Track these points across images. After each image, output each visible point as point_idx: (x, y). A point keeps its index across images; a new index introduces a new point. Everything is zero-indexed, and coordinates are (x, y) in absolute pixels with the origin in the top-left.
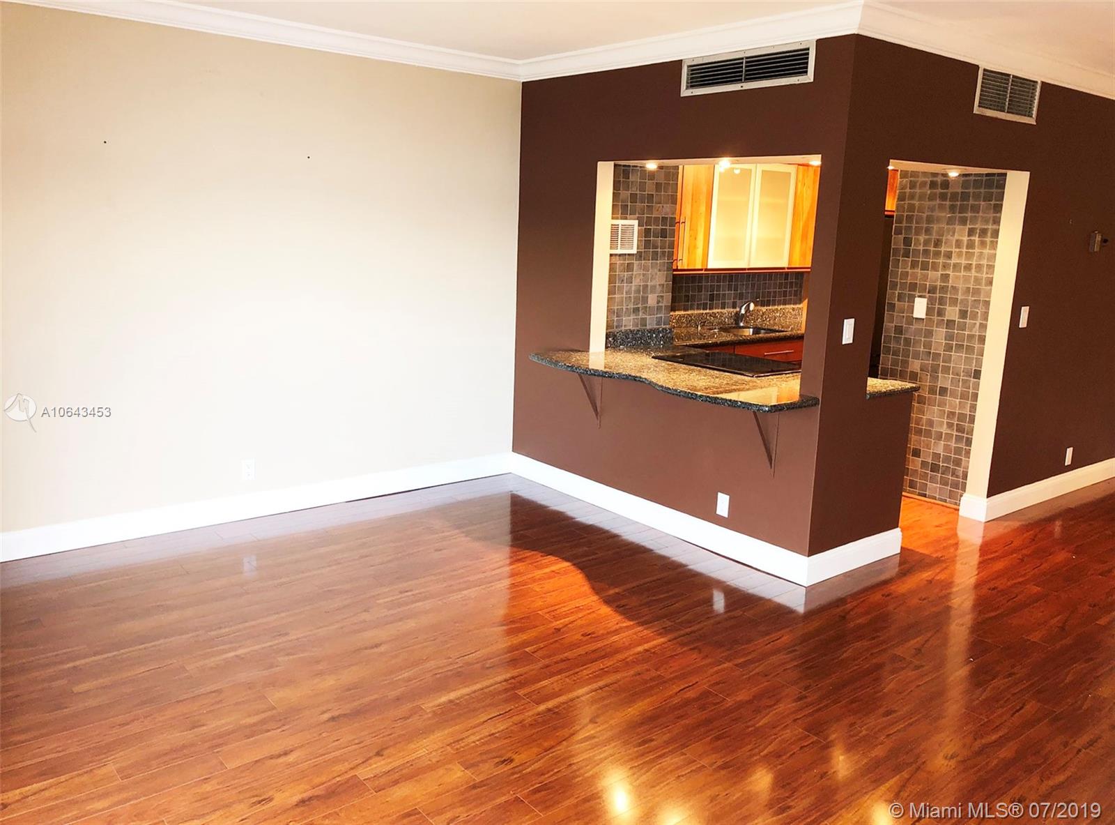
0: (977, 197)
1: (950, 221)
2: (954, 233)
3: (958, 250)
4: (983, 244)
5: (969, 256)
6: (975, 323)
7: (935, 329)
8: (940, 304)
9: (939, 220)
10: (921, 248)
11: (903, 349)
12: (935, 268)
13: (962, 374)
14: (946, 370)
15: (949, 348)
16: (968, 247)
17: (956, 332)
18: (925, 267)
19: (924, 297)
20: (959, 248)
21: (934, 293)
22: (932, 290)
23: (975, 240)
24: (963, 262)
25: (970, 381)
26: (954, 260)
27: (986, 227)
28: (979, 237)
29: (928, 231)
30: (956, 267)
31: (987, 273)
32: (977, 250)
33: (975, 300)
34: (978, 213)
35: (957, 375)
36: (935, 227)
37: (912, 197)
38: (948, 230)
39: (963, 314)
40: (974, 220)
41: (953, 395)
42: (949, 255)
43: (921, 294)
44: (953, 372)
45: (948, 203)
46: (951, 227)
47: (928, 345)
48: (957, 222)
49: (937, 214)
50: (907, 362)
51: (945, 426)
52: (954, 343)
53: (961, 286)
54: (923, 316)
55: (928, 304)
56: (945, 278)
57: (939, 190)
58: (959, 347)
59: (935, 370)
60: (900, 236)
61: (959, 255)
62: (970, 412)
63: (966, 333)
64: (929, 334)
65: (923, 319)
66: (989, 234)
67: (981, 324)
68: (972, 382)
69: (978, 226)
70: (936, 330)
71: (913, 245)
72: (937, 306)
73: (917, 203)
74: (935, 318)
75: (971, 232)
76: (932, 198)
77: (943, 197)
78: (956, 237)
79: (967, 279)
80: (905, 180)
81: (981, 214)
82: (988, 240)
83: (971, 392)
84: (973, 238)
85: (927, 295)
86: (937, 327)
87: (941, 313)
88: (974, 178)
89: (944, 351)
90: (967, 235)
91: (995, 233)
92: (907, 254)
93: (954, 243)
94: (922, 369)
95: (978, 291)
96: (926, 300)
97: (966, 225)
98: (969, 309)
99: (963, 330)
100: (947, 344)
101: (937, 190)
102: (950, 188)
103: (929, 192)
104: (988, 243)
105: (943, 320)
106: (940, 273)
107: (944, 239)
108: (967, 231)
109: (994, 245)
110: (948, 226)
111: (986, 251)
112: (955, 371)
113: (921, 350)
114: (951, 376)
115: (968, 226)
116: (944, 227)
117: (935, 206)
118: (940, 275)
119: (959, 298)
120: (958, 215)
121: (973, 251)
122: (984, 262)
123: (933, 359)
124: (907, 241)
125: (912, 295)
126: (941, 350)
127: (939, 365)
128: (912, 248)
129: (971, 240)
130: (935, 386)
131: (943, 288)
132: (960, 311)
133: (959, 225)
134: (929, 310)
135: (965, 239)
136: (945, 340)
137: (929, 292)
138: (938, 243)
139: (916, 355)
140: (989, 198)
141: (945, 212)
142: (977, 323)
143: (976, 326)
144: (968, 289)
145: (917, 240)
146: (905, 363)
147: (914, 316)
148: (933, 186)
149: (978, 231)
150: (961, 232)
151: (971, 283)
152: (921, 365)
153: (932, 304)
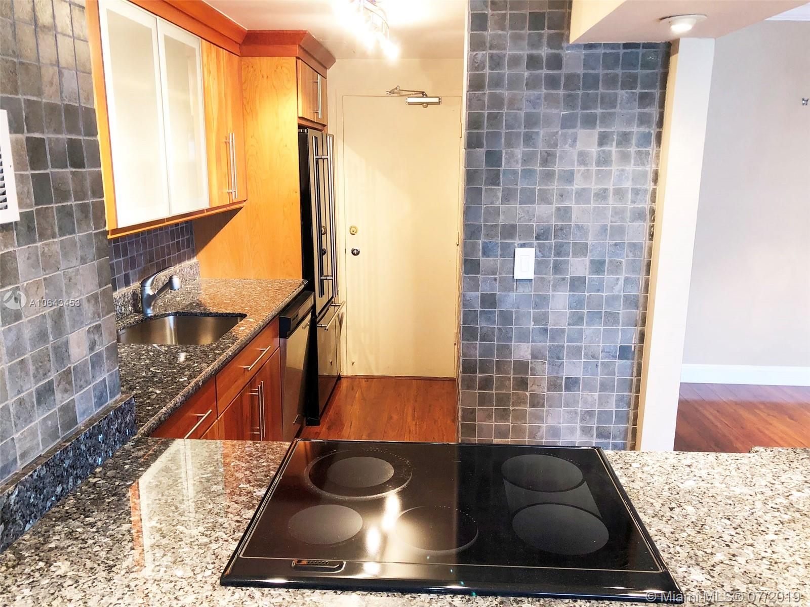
0: (611, 81)
1: (568, 123)
2: (575, 141)
3: (582, 168)
4: (625, 157)
5: (603, 176)
6: (618, 279)
7: (551, 293)
8: (558, 254)
9: (548, 121)
10: (519, 167)
11: (499, 329)
12: (545, 198)
13: (601, 355)
14: (576, 352)
15: (577, 319)
16: (598, 163)
17: (587, 294)
18: (528, 197)
19: (531, 246)
20: (586, 165)
21: (547, 239)
22: (542, 235)
23: (610, 152)
24: (594, 187)
25: (614, 363)
26: (578, 184)
27: (628, 130)
28: (617, 146)
29: (529, 139)
30: (582, 195)
31: (633, 202)
32: (614, 168)
33: (616, 245)
34: (615, 107)
35: (593, 357)
36: (542, 132)
37: (497, 82)
38: (565, 136)
39: (598, 266)
40: (606, 119)
41: (590, 387)
42: (569, 177)
43: (523, 242)
44: (586, 355)
45: (561, 92)
46: (571, 131)
47: (542, 319)
48: (579, 123)
49: (543, 110)
50: (508, 348)
51: (578, 432)
52: (585, 311)
53: (593, 226)
54: (530, 275)
55: (536, 256)
56: (564, 213)
57: (544, 71)
58: (595, 316)
59: (556, 354)
60: (478, 150)
61: (586, 176)
62: (616, 407)
63: (604, 294)
64: (542, 301)
65: (530, 280)
66: (634, 141)
67: (626, 279)
68: (617, 364)
69: (616, 128)
70: (553, 295)
71: (503, 164)
72: (552, 259)
73: (506, 93)
74: (550, 277)
75: (603, 139)
76: (532, 84)
77: (552, 82)
78: (580, 146)
79: (600, 213)
80: (480, 54)
81: (618, 110)
82: (633, 149)
83: (616, 378)
84: (606, 148)
85: (535, 242)
86: (554, 291)
87: (558, 268)
88: (603, 51)
89: (569, 325)
90: (597, 143)
91: (645, 139)
92: (494, 179)
93: (576, 158)
94: (534, 356)
95: (620, 231)
96: (533, 250)
97: (594, 127)
98: (607, 259)
99: (598, 290)
100: (573, 314)
101: (540, 71)
102: (564, 66)
103: (526, 74)
104: (633, 155)
105: (564, 279)
106: (555, 205)
107: (558, 151)
108: (597, 136)
109: (642, 157)
110: (565, 131)
111: (630, 168)
112: (590, 353)
113: (531, 327)
114: (583, 360)
115: (599, 129)
116: (557, 132)
117: (539, 98)
118: (554, 209)
119: (590, 243)
120: (579, 112)
121: (608, 168)
122: (628, 185)
123: (553, 339)
124: (493, 158)
125: (509, 245)
126: (564, 324)
127: (563, 346)
128: (502, 169)
129: (604, 152)
130: (557, 378)
131: (561, 229)
132: (592, 262)
133: (581, 128)
134: (540, 265)
135: (594, 150)
136: (570, 308)
137: (537, 238)
138: (548, 158)
139: (524, 337)
140: (630, 82)
141: (557, 108)
142: (622, 278)
143: (619, 284)
144: (604, 229)
145: (511, 156)
146: (505, 349)
147: (516, 277)
148: (533, 62)
149: (615, 137)
150: (587, 140)
151: (606, 218)
152: (532, 350)
153: (544, 256)
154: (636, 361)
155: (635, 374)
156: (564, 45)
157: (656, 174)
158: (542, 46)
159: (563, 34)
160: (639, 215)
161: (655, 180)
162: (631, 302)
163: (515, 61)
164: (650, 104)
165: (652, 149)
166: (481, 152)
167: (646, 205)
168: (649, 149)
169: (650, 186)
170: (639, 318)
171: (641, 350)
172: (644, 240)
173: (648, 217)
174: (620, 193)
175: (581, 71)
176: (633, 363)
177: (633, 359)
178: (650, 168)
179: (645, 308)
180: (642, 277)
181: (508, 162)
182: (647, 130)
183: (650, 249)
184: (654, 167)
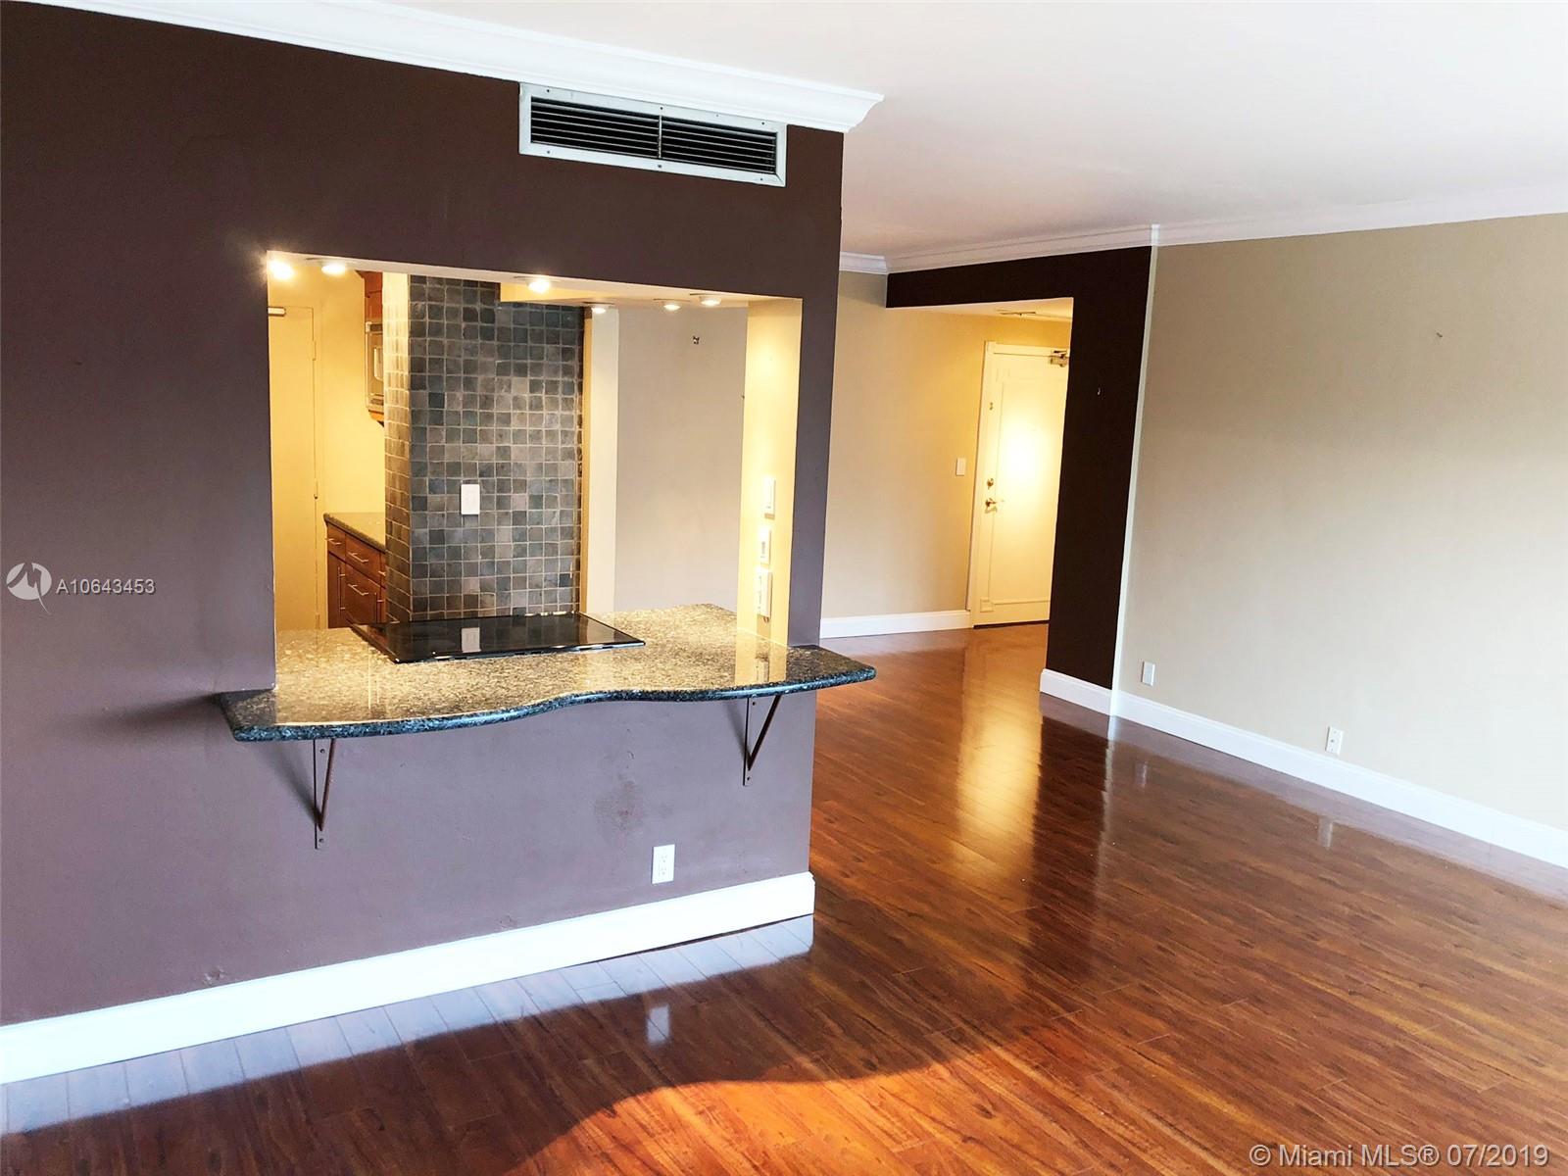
0: (538, 337)
1: (502, 370)
2: (510, 387)
3: (518, 412)
5: (536, 419)
6: (554, 512)
7: (496, 527)
8: (501, 490)
9: (485, 368)
10: (460, 409)
11: (449, 565)
12: (485, 438)
13: (543, 584)
14: (521, 583)
15: (521, 552)
16: (531, 408)
17: (528, 527)
18: (471, 436)
19: (475, 482)
20: (520, 408)
21: (489, 476)
22: (486, 471)
23: (540, 398)
24: (529, 428)
25: (556, 590)
26: (514, 426)
27: (554, 379)
28: (546, 393)
29: (469, 384)
30: (518, 436)
31: (563, 443)
32: (545, 412)
33: (551, 481)
34: (542, 359)
35: (537, 586)
36: (480, 378)
37: (437, 330)
38: (501, 382)
39: (536, 501)
40: (537, 369)
42: (506, 419)
43: (468, 479)
44: (530, 584)
45: (495, 343)
46: (505, 378)
47: (489, 552)
48: (512, 372)
49: (481, 358)
50: (459, 583)
52: (528, 543)
53: (529, 464)
54: (477, 511)
55: (481, 492)
56: (504, 452)
57: (479, 324)
58: (536, 549)
59: (504, 584)
60: (421, 391)
61: (522, 418)
63: (543, 527)
64: (488, 535)
65: (476, 516)
66: (560, 390)
67: (562, 512)
69: (544, 377)
70: (498, 529)
71: (446, 405)
72: (496, 494)
73: (446, 341)
74: (495, 512)
75: (534, 387)
76: (469, 334)
77: (487, 335)
78: (514, 392)
79: (534, 452)
80: (420, 304)
81: (545, 361)
82: (560, 396)
83: (559, 605)
84: (537, 394)
85: (479, 479)
86: (498, 525)
87: (502, 503)
89: (514, 557)
90: (529, 390)
91: (569, 388)
92: (437, 419)
93: (511, 402)
94: (483, 589)
95: (554, 468)
96: (478, 486)
97: (525, 375)
98: (544, 495)
99: (538, 524)
100: (517, 546)
101: (475, 324)
102: (496, 321)
103: (463, 325)
104: (560, 402)
105: (507, 513)
106: (494, 445)
107: (496, 395)
108: (528, 384)
109: (568, 403)
110: (499, 377)
111: (559, 412)
112: (534, 583)
113: (479, 561)
114: (528, 590)
115: (529, 378)
116: (494, 379)
117: (475, 346)
118: (495, 449)
119: (528, 479)
120: (512, 361)
121: (540, 412)
122: (558, 427)
123: (500, 571)
124: (436, 400)
125: (455, 482)
126: (509, 557)
127: (509, 578)
128: (445, 410)
129: (535, 397)
130: (506, 609)
131: (503, 467)
132: (531, 497)
133: (516, 376)
134: (484, 500)
135: (527, 395)
136: (514, 540)
137: (481, 475)
138: (487, 402)
139: (473, 570)
140: (553, 339)
141: (493, 356)
142: (558, 511)
143: (556, 517)
144: (539, 467)
145: (452, 398)
146: (455, 585)
147: (463, 513)
148: (470, 315)
149: (544, 385)
150: (520, 387)
151: (541, 456)
152: (481, 583)
153: (488, 492)
154: (574, 588)
155: (574, 600)
156: (496, 302)
157: (580, 417)
158: (477, 301)
159: (494, 293)
160: (568, 454)
161: (580, 424)
162: (567, 533)
163: (453, 313)
164: (571, 358)
165: (575, 396)
166: (424, 393)
167: (575, 446)
168: (573, 396)
169: (576, 429)
170: (575, 547)
171: (578, 577)
172: (574, 476)
173: (576, 455)
174: (551, 434)
175: (511, 326)
176: (572, 590)
177: (572, 586)
178: (575, 413)
179: (580, 538)
180: (575, 510)
181: (449, 405)
182: (570, 380)
183: (580, 484)
184: (578, 412)
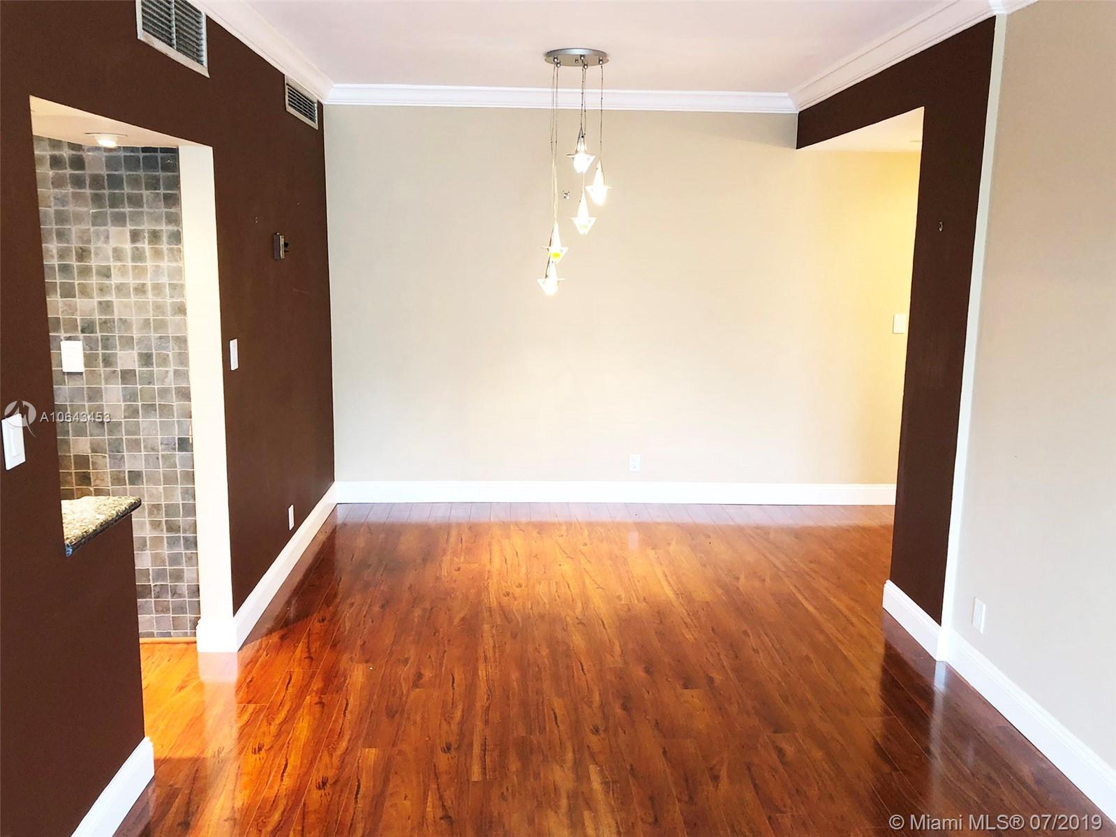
0: (135, 182)
1: (98, 220)
2: (107, 237)
3: (119, 264)
4: (157, 254)
5: (139, 272)
6: (167, 372)
7: (103, 386)
8: (105, 347)
9: (79, 218)
10: (56, 262)
12: (85, 292)
13: (160, 447)
14: (135, 445)
15: (134, 412)
16: (134, 259)
17: (139, 387)
18: (68, 291)
19: (75, 339)
20: (121, 261)
21: (92, 333)
22: (88, 328)
23: (143, 248)
24: (131, 281)
25: (175, 455)
26: (115, 280)
27: (157, 228)
28: (150, 242)
29: (61, 235)
30: (120, 288)
31: (171, 296)
32: (149, 264)
33: (161, 338)
34: (142, 206)
35: (153, 449)
36: (74, 229)
38: (97, 234)
39: (146, 359)
40: (136, 218)
41: (153, 479)
42: (106, 273)
43: (68, 335)
44: (145, 447)
45: (88, 191)
46: (102, 228)
48: (109, 221)
49: (71, 208)
50: (67, 442)
51: (148, 526)
52: (140, 404)
53: (135, 318)
54: (81, 368)
55: (84, 349)
56: (106, 307)
57: (69, 171)
58: (149, 408)
59: (116, 447)
61: (123, 269)
62: (183, 500)
63: (156, 387)
64: (95, 394)
65: (81, 373)
66: (164, 239)
67: (176, 372)
68: (177, 456)
69: (146, 226)
70: (106, 387)
72: (99, 352)
74: (101, 369)
75: (135, 236)
76: (59, 182)
77: (78, 182)
78: (113, 243)
79: (141, 308)
81: (145, 209)
82: (164, 246)
83: (179, 471)
84: (139, 245)
85: (81, 336)
86: (106, 384)
87: (108, 361)
88: (123, 154)
89: (125, 418)
90: (129, 240)
91: (175, 237)
93: (111, 254)
94: (94, 451)
95: (161, 325)
96: (80, 343)
97: (124, 225)
98: (154, 352)
99: (149, 383)
100: (128, 408)
101: (64, 171)
102: (87, 167)
103: (51, 173)
104: (166, 252)
105: (114, 372)
106: (96, 299)
107: (92, 247)
108: (128, 234)
109: (174, 254)
110: (96, 228)
111: (164, 264)
112: (149, 446)
114: (143, 453)
115: (129, 227)
116: (89, 229)
117: (66, 196)
118: (96, 304)
119: (135, 336)
120: (109, 210)
121: (143, 264)
122: (165, 280)
123: (110, 432)
125: (54, 338)
126: (120, 417)
127: (122, 439)
128: (44, 263)
129: (137, 249)
130: (120, 472)
131: (106, 323)
132: (140, 355)
133: (113, 225)
134: (89, 360)
135: (127, 246)
136: (124, 401)
137: (83, 331)
138: (83, 254)
139: (80, 431)
140: (153, 184)
141: (87, 206)
142: (171, 370)
143: (169, 376)
144: (147, 322)
145: (50, 251)
146: (63, 444)
147: (65, 371)
149: (146, 235)
150: (119, 237)
151: (149, 312)
152: (91, 444)
153: (91, 349)
160: (179, 309)
162: (183, 394)
164: (175, 204)
167: (179, 300)
168: (180, 246)
173: (181, 311)
174: (157, 288)
175: (104, 172)
182: (176, 229)
